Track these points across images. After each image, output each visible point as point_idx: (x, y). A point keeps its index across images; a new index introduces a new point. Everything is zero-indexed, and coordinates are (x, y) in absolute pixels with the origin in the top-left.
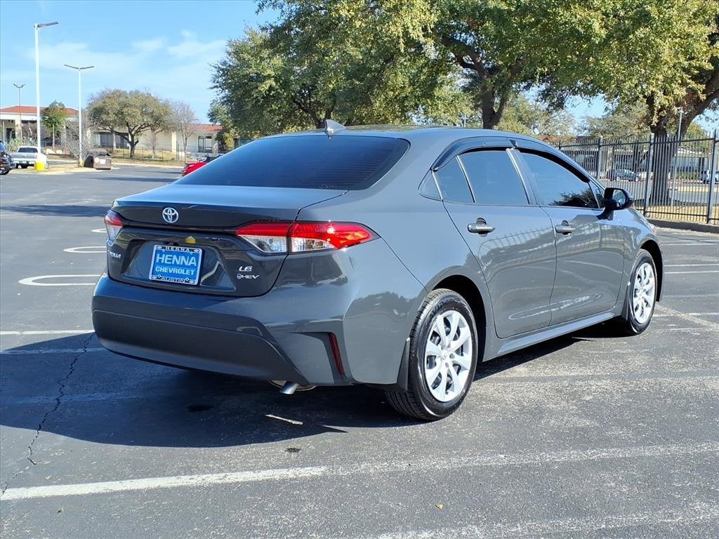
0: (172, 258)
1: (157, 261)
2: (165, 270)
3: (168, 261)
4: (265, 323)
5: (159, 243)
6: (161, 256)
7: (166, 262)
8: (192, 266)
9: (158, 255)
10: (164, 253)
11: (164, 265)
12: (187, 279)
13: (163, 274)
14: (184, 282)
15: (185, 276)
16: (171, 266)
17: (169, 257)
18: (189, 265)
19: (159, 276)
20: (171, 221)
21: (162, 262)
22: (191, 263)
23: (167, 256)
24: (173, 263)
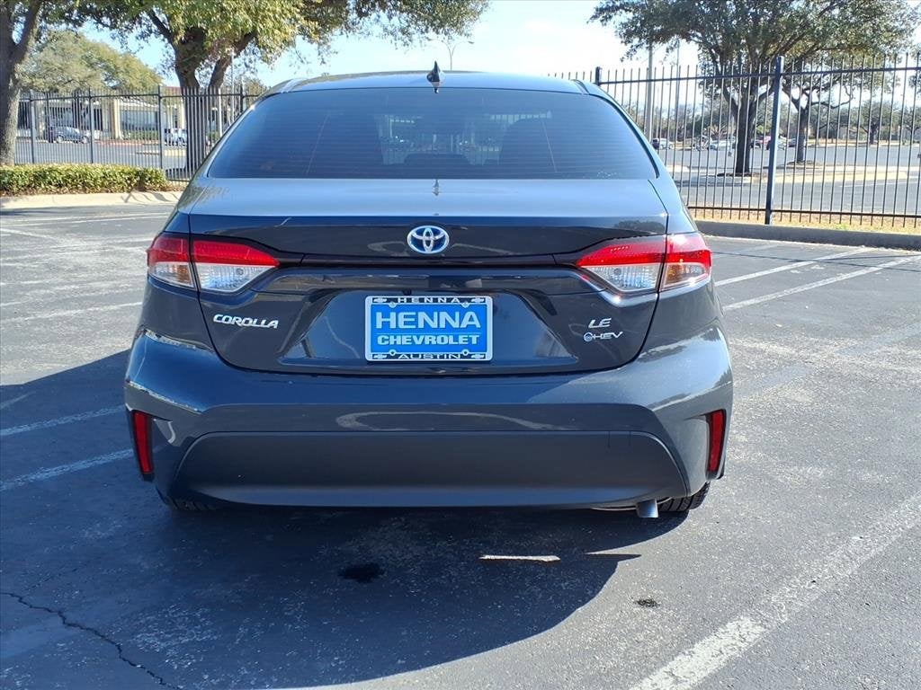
0: (416, 317)
1: (379, 326)
2: (403, 340)
3: (405, 323)
4: (654, 407)
5: (377, 291)
6: (386, 315)
7: (401, 326)
8: (470, 328)
9: (379, 315)
10: (393, 310)
11: (398, 331)
12: (466, 352)
13: (401, 348)
14: (458, 359)
15: (459, 348)
16: (418, 331)
17: (405, 317)
18: (464, 325)
19: (393, 352)
20: (428, 250)
21: (393, 326)
22: (465, 323)
23: (401, 315)
24: (421, 325)
